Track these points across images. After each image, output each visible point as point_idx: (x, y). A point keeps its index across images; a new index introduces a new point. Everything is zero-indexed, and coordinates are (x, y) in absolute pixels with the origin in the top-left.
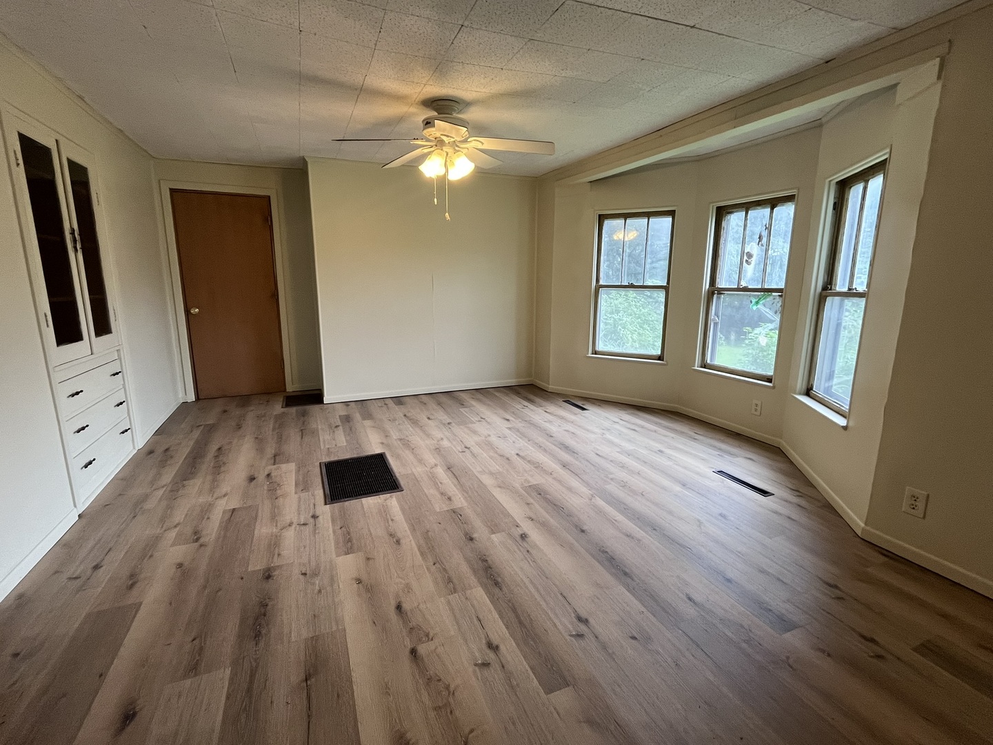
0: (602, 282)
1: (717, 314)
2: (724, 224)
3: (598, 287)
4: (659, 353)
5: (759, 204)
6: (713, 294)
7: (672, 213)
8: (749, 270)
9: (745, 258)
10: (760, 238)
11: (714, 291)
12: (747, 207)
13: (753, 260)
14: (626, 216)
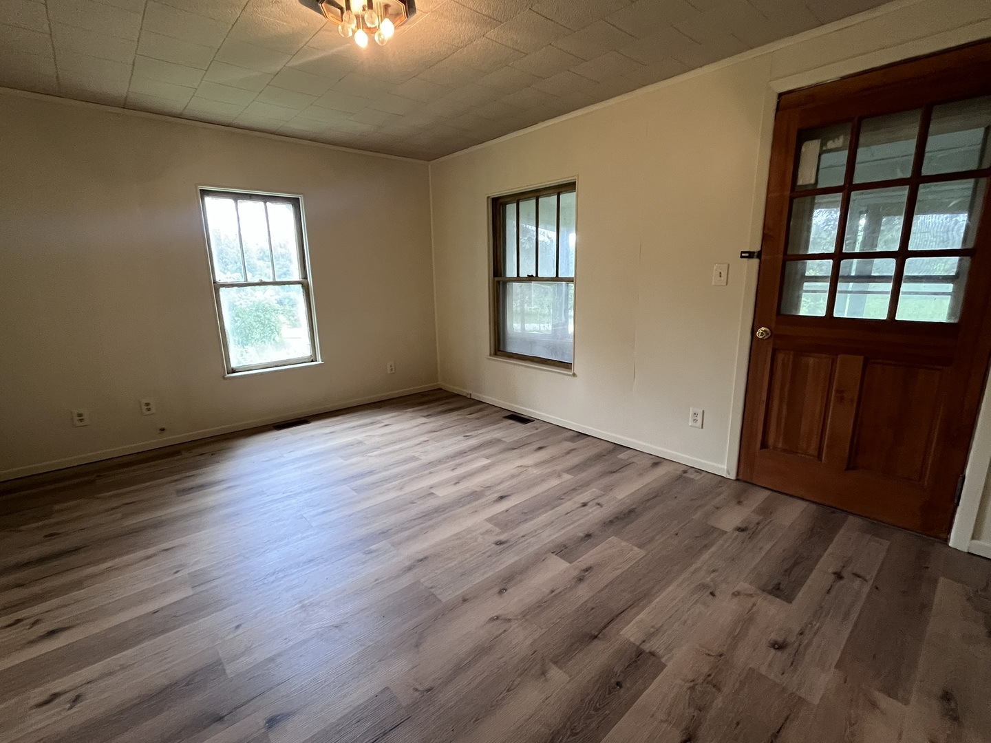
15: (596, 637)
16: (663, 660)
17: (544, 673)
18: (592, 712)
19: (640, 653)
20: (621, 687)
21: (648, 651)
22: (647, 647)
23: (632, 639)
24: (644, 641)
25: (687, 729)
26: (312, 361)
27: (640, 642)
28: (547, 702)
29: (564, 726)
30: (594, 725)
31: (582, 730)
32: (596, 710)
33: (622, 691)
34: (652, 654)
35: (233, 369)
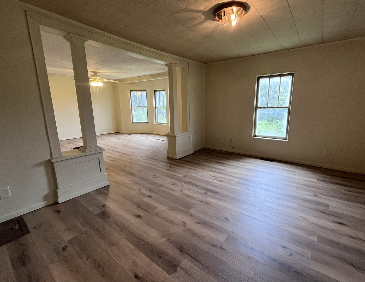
0: (132, 106)
1: (157, 112)
2: (156, 94)
3: (132, 107)
4: (147, 121)
5: (161, 90)
6: (156, 108)
7: (146, 91)
8: (161, 103)
9: (160, 101)
10: (162, 97)
11: (156, 107)
12: (159, 91)
13: (162, 101)
14: (136, 91)
15: (181, 251)
16: (172, 274)
17: (164, 236)
18: (150, 249)
19: (176, 266)
20: (159, 258)
21: (177, 269)
22: (178, 269)
23: (182, 263)
24: (182, 268)
25: (142, 278)
26: (285, 139)
27: (181, 266)
28: (153, 238)
29: (145, 242)
30: (146, 250)
31: (144, 247)
32: (150, 251)
33: (158, 258)
34: (176, 271)
35: (256, 135)
